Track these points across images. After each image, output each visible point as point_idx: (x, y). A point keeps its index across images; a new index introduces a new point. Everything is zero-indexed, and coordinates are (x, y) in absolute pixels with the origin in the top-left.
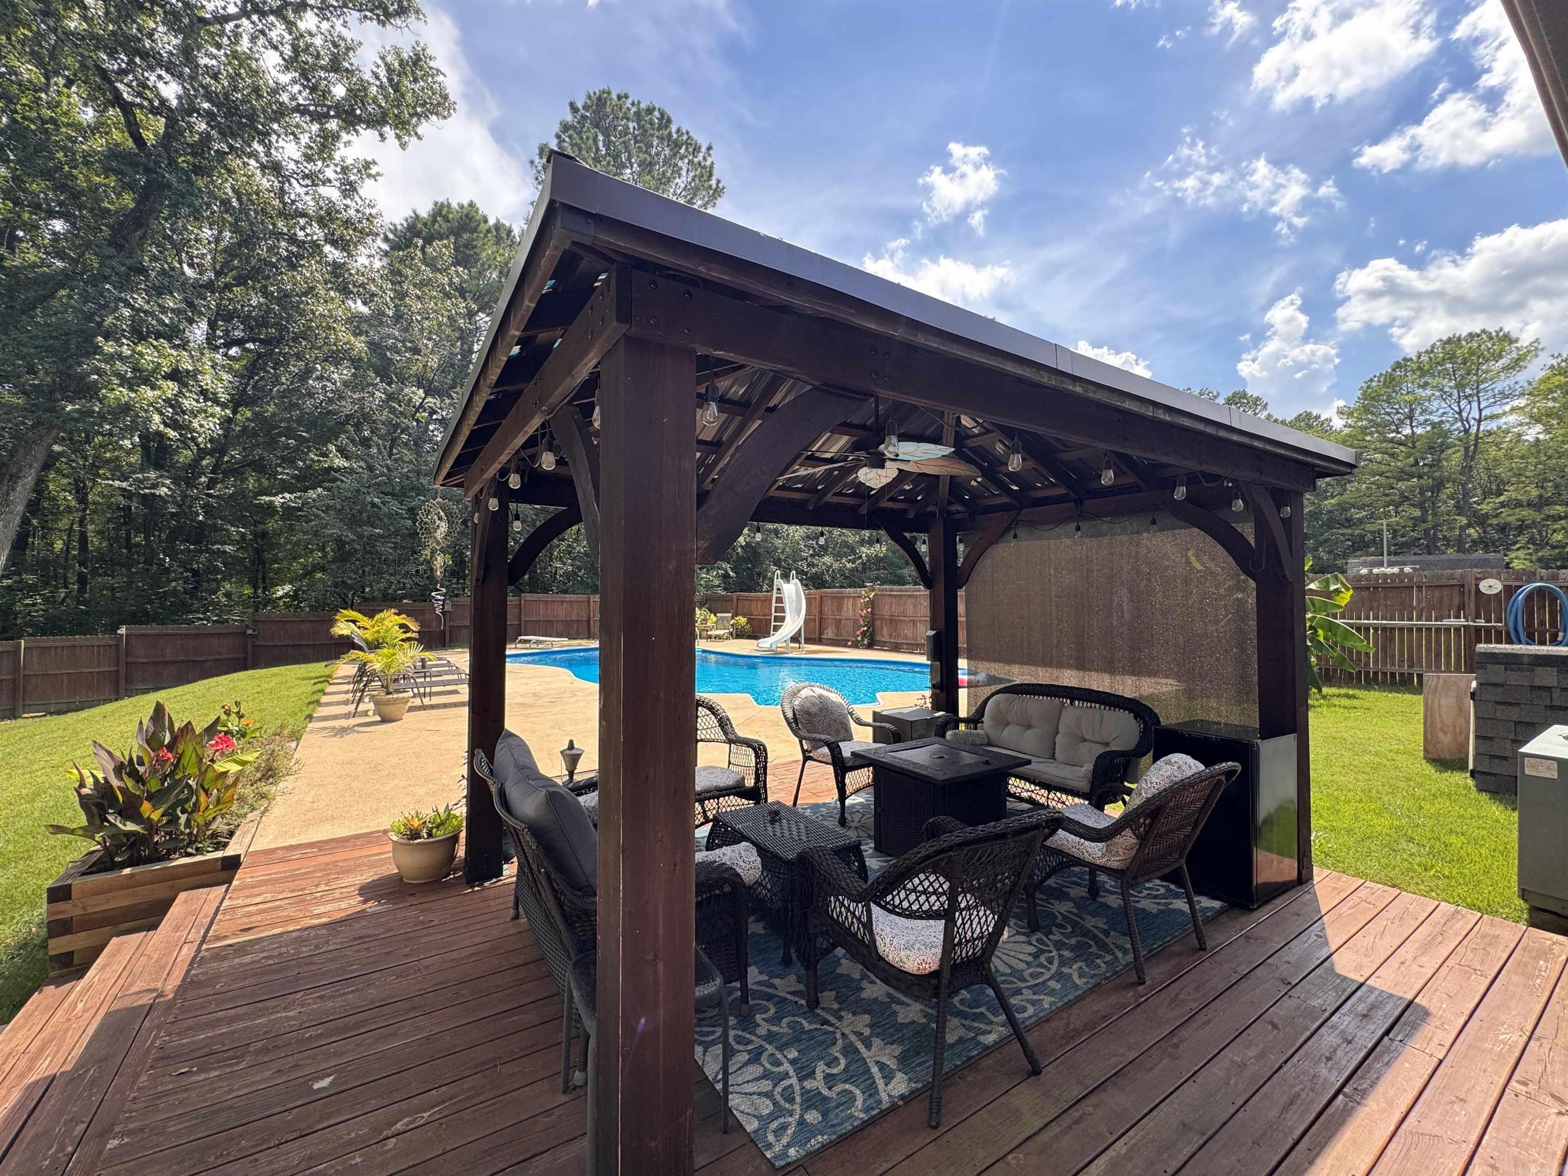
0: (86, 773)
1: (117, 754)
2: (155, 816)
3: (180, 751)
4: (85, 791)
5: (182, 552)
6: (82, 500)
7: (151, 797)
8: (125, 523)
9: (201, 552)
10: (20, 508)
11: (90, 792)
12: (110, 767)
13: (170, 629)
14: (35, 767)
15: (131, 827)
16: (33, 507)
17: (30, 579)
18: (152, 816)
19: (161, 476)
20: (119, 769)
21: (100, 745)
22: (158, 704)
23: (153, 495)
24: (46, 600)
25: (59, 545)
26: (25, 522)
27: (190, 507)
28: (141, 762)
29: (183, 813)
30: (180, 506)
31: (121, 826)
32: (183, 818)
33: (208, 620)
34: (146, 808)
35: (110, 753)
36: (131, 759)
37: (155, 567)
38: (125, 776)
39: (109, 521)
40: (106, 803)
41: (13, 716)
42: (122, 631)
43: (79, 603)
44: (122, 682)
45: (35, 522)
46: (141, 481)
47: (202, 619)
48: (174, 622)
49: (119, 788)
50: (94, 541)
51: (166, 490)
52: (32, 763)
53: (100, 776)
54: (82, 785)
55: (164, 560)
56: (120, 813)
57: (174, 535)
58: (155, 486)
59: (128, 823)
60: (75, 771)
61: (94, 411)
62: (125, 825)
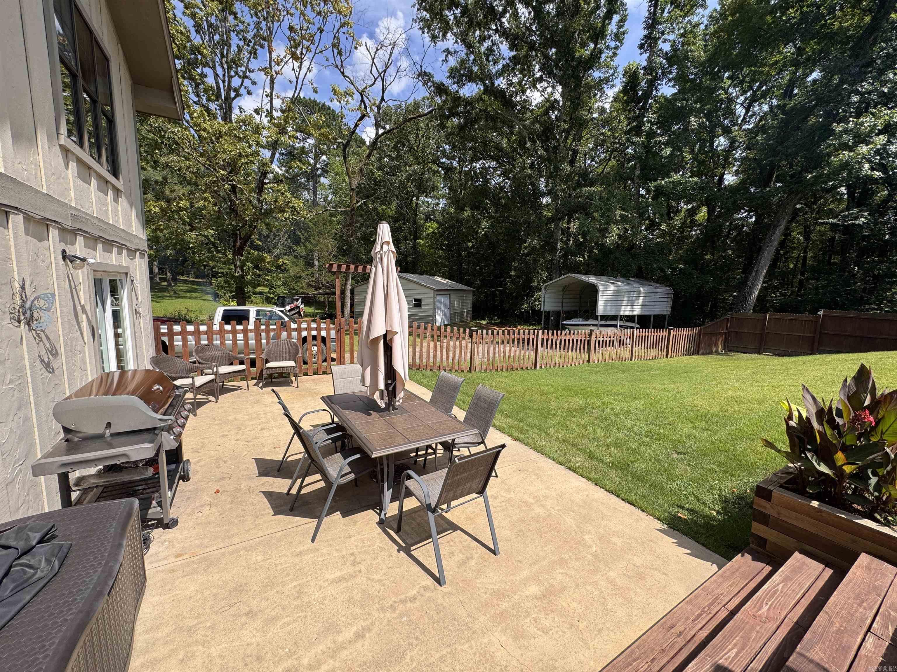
0: (794, 407)
1: (819, 399)
2: (848, 469)
3: (880, 416)
4: (792, 423)
5: (868, 263)
6: (807, 238)
7: (845, 449)
8: (829, 250)
9: (882, 262)
10: (776, 243)
11: (795, 425)
12: (813, 411)
13: (853, 314)
14: (764, 384)
15: (823, 468)
16: (782, 244)
17: (776, 283)
18: (845, 467)
19: (861, 211)
20: (820, 413)
21: (807, 390)
22: (863, 367)
23: (853, 224)
24: (782, 294)
25: (791, 266)
26: (777, 251)
27: (880, 230)
28: (840, 413)
29: (874, 475)
30: (872, 230)
31: (816, 464)
32: (873, 480)
33: (881, 309)
34: (840, 457)
35: (814, 398)
36: (830, 408)
37: (847, 274)
38: (825, 424)
39: (820, 250)
40: (806, 440)
41: (759, 353)
42: (821, 313)
43: (798, 296)
44: (816, 344)
45: (782, 252)
46: (846, 216)
47: (875, 309)
48: (855, 310)
49: (819, 431)
50: (809, 262)
51: (863, 219)
52: (763, 381)
53: (804, 415)
54: (790, 417)
55: (854, 269)
56: (816, 452)
57: (863, 252)
58: (856, 218)
59: (822, 464)
60: (786, 403)
61: (824, 174)
62: (819, 465)
